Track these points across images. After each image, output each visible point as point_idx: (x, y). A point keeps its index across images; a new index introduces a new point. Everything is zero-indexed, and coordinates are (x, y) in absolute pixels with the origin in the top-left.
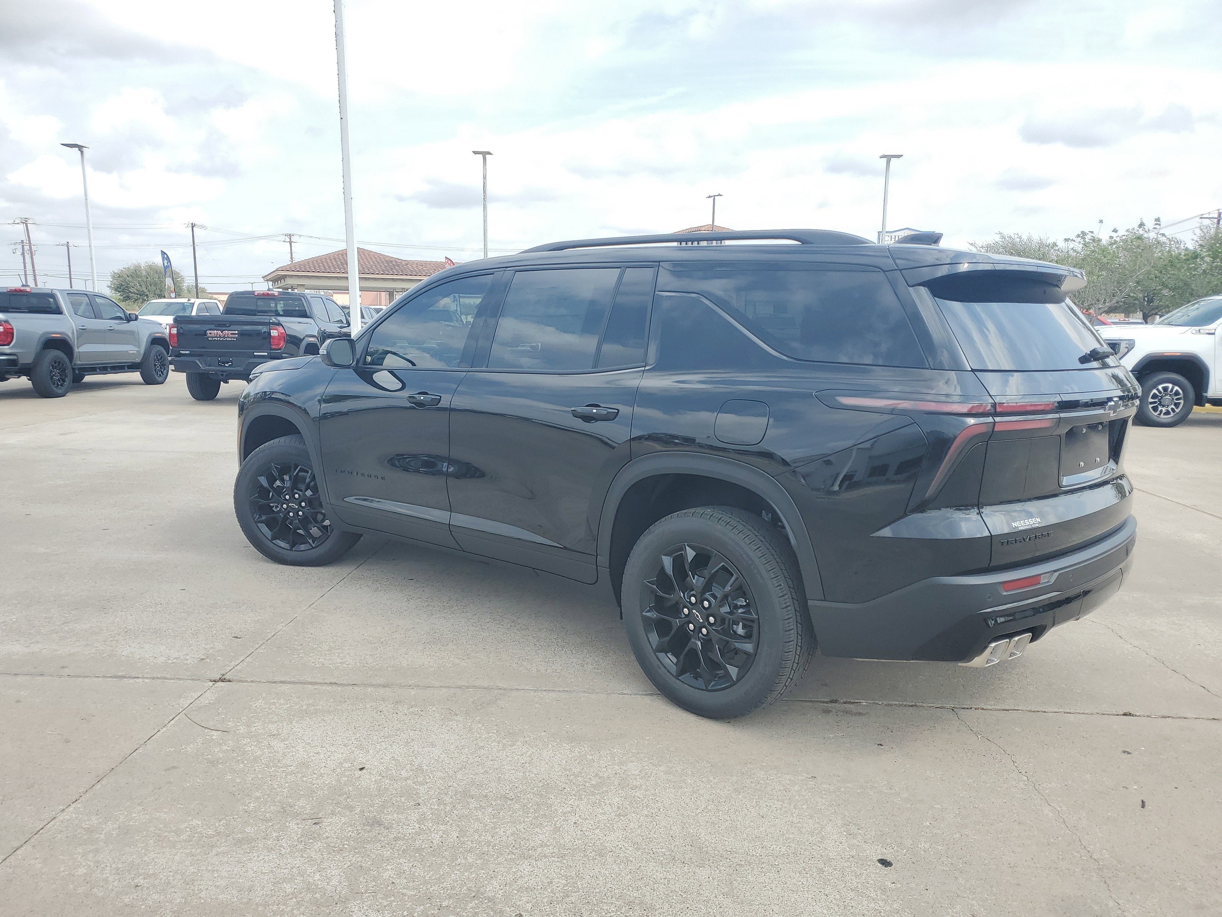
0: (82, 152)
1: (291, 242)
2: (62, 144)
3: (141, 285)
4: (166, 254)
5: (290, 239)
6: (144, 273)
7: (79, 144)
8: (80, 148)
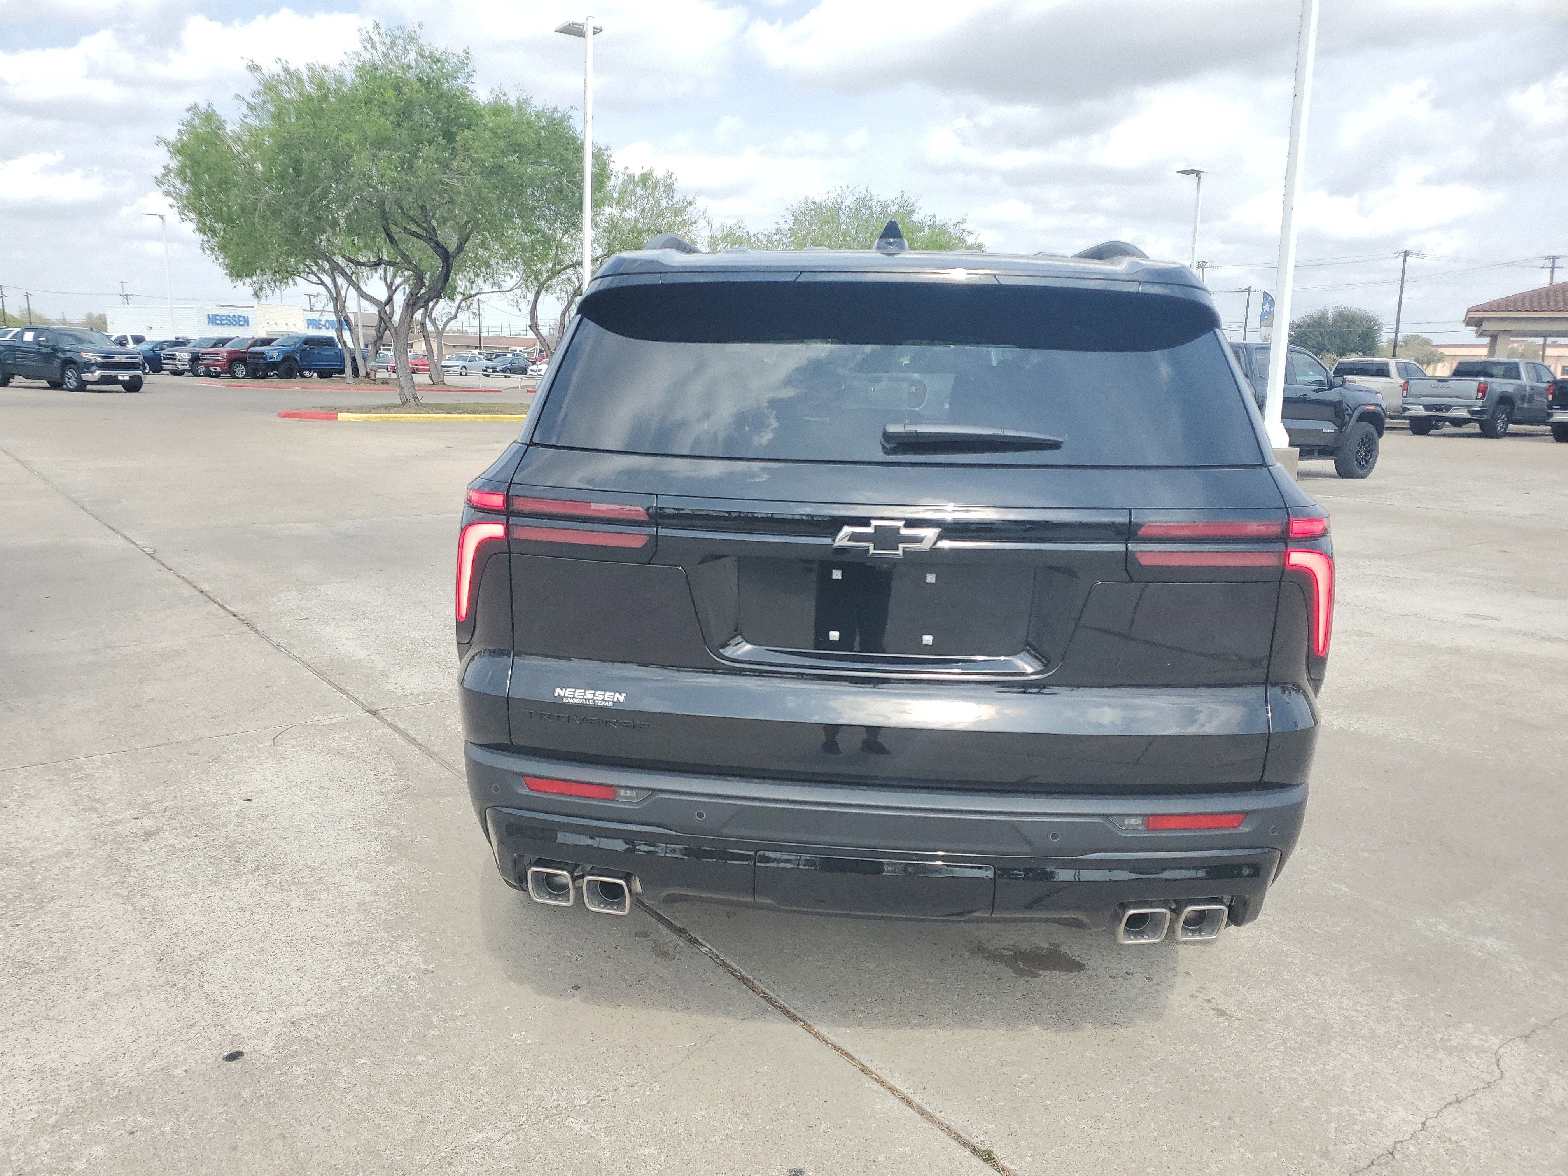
0: (1199, 178)
1: (1553, 268)
2: (1178, 172)
3: (1323, 338)
4: (1271, 297)
5: (1553, 263)
6: (1330, 320)
7: (1195, 168)
8: (1198, 173)
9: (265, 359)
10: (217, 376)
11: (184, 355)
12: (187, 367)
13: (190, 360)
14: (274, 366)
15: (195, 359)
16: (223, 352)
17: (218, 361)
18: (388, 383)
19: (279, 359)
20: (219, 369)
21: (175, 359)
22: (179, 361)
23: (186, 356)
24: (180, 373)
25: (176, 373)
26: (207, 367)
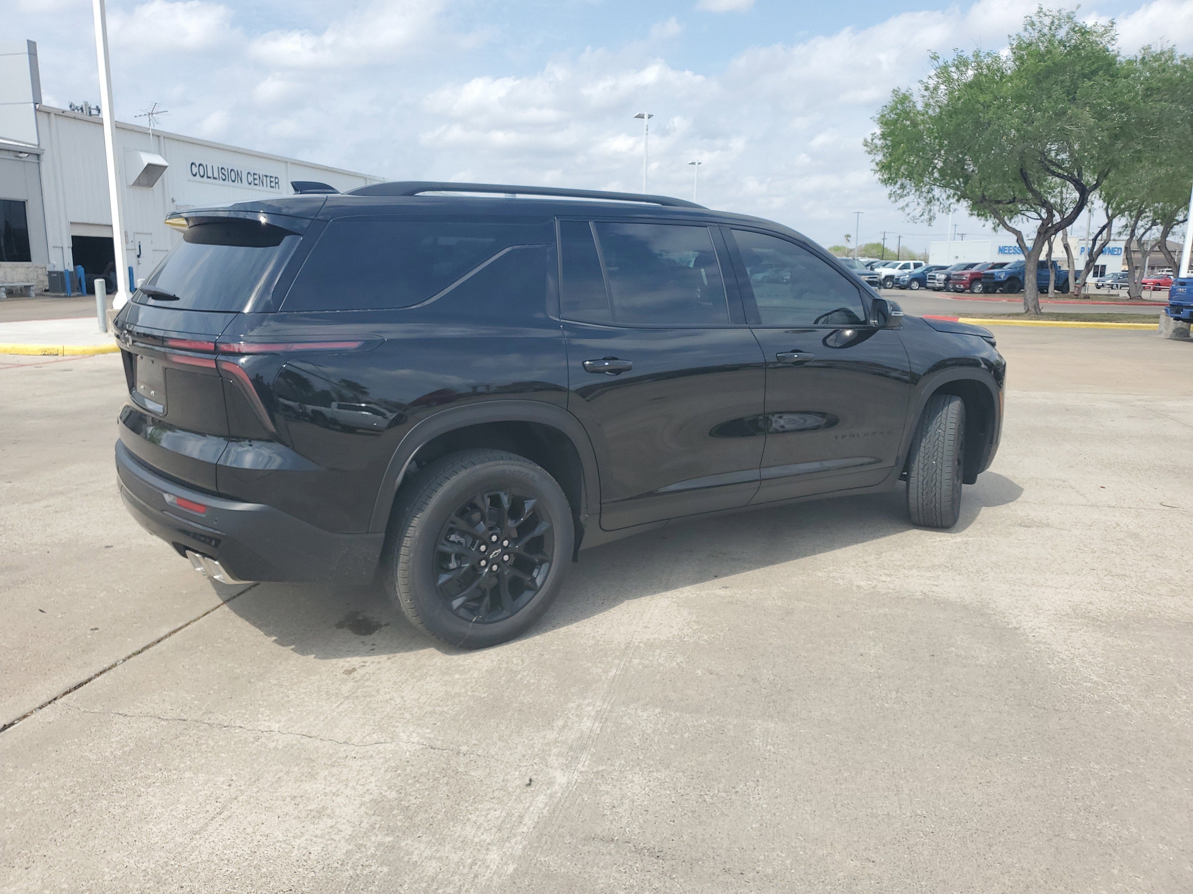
9: (994, 278)
10: (962, 291)
11: (941, 276)
12: (942, 285)
13: (945, 280)
14: (1001, 284)
15: (948, 279)
16: (967, 274)
17: (963, 280)
18: (1089, 298)
19: (1005, 279)
20: (962, 286)
21: (934, 279)
22: (938, 280)
23: (943, 277)
24: (939, 289)
25: (935, 289)
26: (954, 285)
